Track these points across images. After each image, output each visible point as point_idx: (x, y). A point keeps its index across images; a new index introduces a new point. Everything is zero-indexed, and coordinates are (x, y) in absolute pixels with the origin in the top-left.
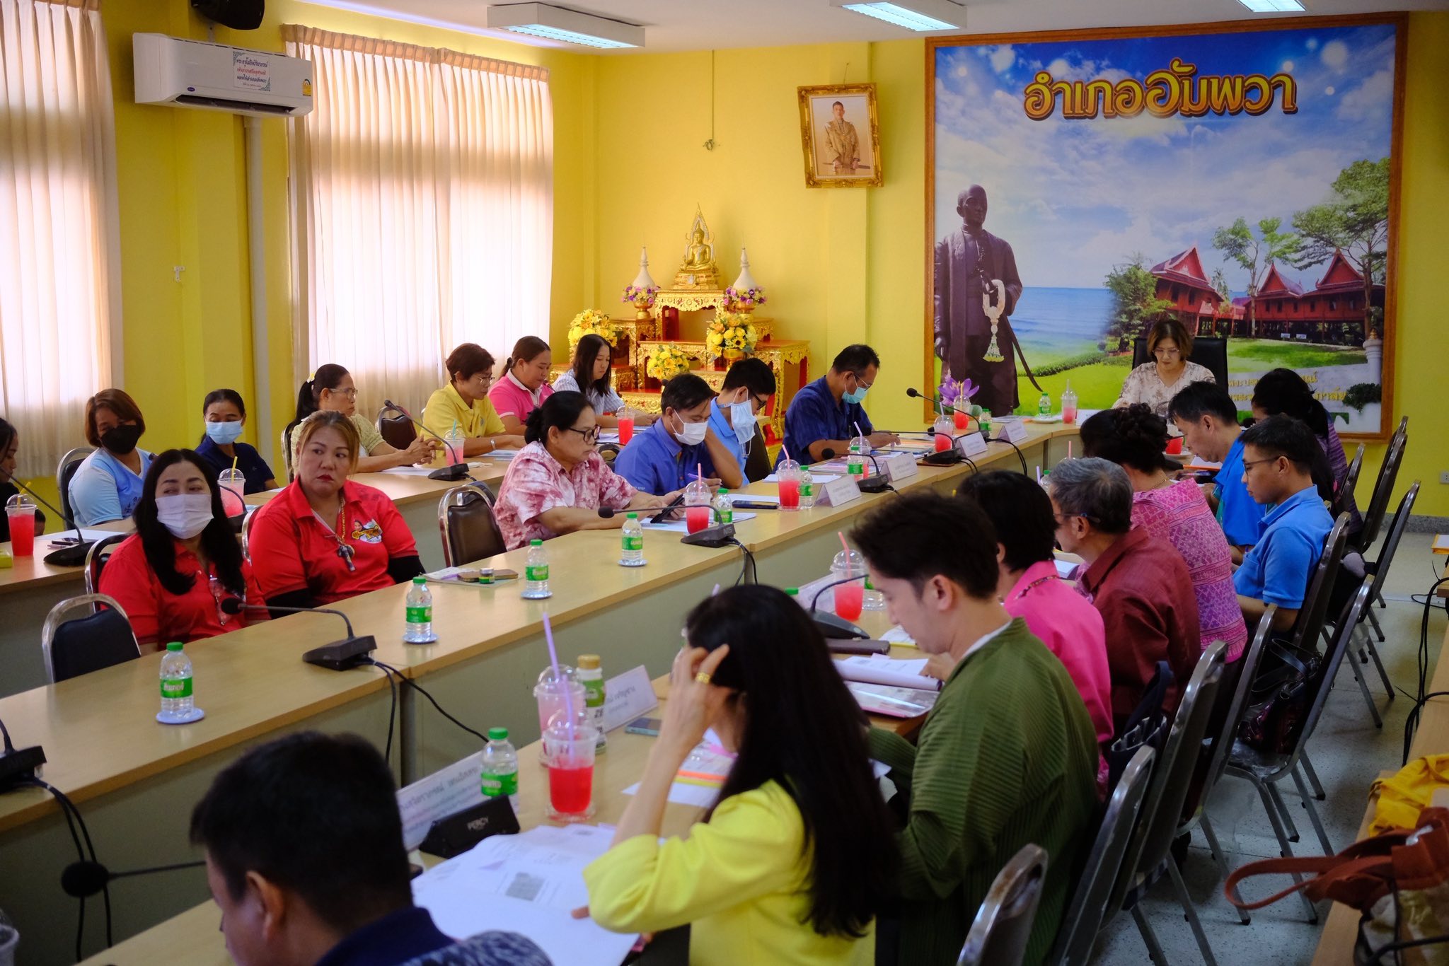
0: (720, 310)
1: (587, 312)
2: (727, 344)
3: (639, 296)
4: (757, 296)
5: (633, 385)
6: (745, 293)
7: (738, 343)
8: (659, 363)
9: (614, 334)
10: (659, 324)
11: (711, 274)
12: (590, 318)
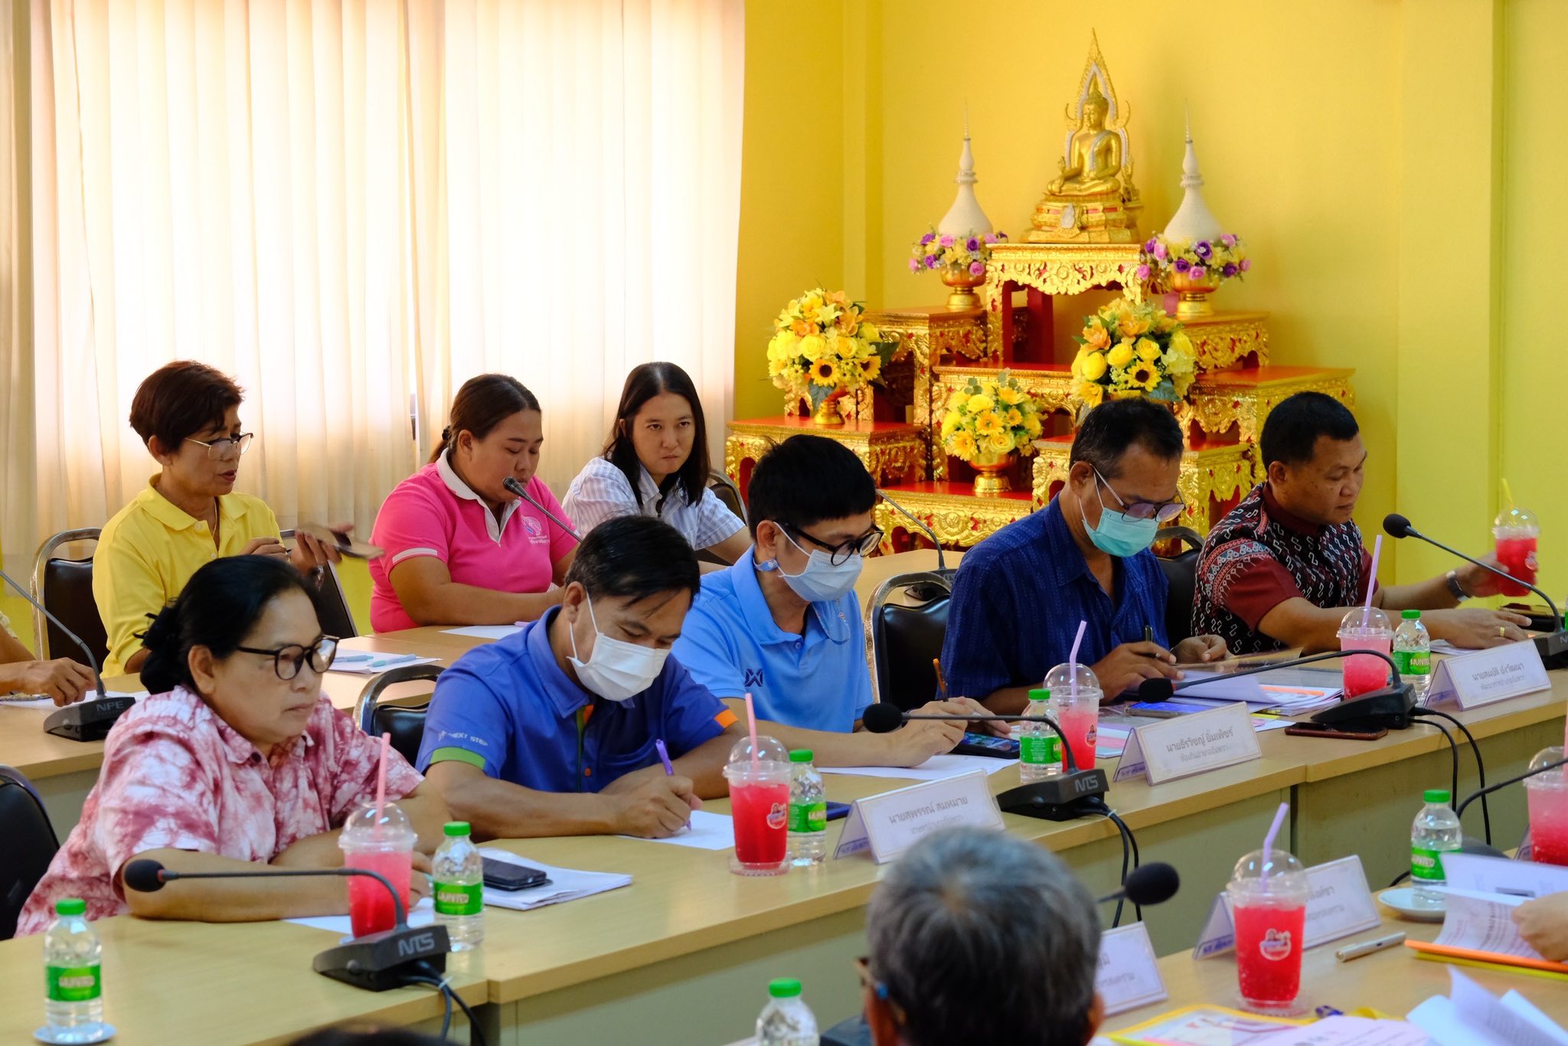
0: (1133, 291)
1: (812, 297)
2: (1114, 377)
3: (948, 257)
4: (1218, 258)
5: (920, 473)
6: (1187, 251)
7: (1142, 376)
8: (965, 421)
9: (873, 349)
10: (996, 324)
11: (1118, 203)
12: (817, 310)
